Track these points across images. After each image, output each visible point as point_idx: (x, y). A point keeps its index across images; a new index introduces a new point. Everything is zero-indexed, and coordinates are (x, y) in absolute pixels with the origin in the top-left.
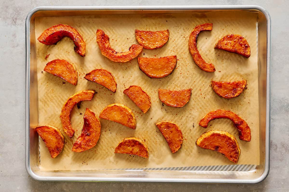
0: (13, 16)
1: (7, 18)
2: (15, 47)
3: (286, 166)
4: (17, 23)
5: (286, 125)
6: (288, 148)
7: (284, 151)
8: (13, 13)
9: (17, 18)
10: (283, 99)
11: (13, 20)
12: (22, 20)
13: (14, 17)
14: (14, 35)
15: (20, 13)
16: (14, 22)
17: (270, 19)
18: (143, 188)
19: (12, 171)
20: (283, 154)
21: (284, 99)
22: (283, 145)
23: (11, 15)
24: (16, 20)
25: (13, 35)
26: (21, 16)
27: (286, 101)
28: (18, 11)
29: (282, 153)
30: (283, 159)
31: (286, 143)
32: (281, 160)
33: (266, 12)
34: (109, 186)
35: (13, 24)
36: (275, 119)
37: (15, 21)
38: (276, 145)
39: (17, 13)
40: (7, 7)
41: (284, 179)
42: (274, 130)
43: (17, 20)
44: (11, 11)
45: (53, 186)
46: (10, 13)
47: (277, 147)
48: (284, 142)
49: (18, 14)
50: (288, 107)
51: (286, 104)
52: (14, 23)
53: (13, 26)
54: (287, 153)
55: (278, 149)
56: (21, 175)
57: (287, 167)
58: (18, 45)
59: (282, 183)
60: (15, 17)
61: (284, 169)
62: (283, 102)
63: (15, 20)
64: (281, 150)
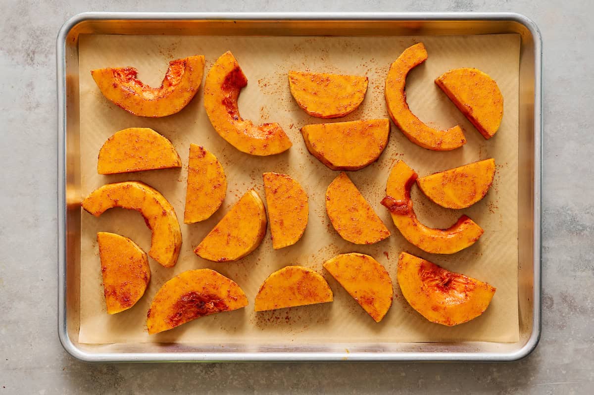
0: (28, 46)
1: (16, 51)
2: (33, 109)
3: (571, 339)
4: (35, 61)
5: (569, 259)
6: (573, 303)
7: (567, 310)
8: (28, 41)
9: (37, 50)
10: (563, 208)
11: (28, 55)
12: (46, 55)
13: (29, 48)
14: (30, 85)
15: (42, 40)
16: (29, 59)
17: (541, 39)
18: (292, 388)
19: (29, 358)
20: (564, 315)
21: (565, 208)
22: (564, 298)
23: (22, 44)
24: (34, 54)
25: (28, 85)
26: (43, 47)
27: (569, 212)
28: (37, 37)
29: (563, 313)
30: (565, 324)
31: (569, 294)
32: (561, 327)
33: (533, 27)
34: (225, 385)
35: (28, 63)
36: (548, 248)
37: (33, 56)
38: (551, 299)
39: (35, 41)
40: (15, 28)
41: (567, 364)
42: (547, 269)
43: (36, 55)
44: (22, 36)
45: (113, 386)
46: (22, 41)
47: (553, 301)
48: (567, 291)
49: (38, 44)
50: (572, 224)
51: (569, 219)
52: (29, 61)
53: (27, 66)
54: (572, 313)
55: (555, 306)
56: (48, 366)
57: (573, 339)
58: (38, 106)
59: (564, 372)
60: (31, 48)
61: (567, 344)
62: (564, 213)
63: (31, 55)
64: (560, 307)
